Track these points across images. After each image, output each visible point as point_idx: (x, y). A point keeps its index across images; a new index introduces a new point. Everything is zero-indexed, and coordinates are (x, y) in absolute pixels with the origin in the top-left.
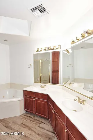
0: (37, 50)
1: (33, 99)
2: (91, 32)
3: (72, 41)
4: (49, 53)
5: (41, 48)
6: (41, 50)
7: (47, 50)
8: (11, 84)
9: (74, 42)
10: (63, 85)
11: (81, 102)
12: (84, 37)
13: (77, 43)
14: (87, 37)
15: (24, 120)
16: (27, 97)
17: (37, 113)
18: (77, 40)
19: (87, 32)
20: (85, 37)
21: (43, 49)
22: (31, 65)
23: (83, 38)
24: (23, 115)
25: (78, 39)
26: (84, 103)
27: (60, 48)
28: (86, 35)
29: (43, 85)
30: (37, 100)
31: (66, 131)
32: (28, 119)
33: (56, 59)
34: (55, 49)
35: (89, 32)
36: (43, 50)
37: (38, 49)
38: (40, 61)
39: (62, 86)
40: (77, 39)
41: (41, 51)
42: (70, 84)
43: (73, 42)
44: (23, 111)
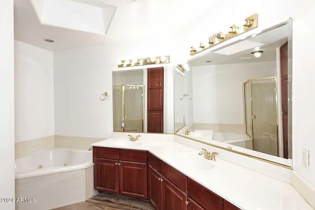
0: (120, 63)
1: (116, 164)
2: (224, 37)
3: (191, 49)
4: (141, 71)
5: (130, 61)
6: (122, 65)
7: (142, 63)
8: (56, 137)
9: (195, 51)
10: (175, 134)
11: (210, 156)
12: (212, 43)
13: (201, 54)
14: (217, 44)
15: (97, 208)
16: (102, 161)
17: (123, 192)
18: (201, 49)
19: (219, 37)
20: (214, 44)
21: (135, 61)
22: (106, 94)
23: (211, 45)
24: (92, 199)
25: (203, 47)
26: (214, 158)
27: (168, 61)
28: (217, 41)
29: (134, 135)
30: (123, 164)
31: (187, 203)
32: (104, 205)
33: (157, 85)
34: (158, 62)
35: (222, 36)
36: (133, 64)
37: (123, 61)
38: (123, 87)
39: (173, 135)
40: (201, 47)
41: (129, 65)
42: (187, 133)
43: (193, 51)
44: (92, 193)
